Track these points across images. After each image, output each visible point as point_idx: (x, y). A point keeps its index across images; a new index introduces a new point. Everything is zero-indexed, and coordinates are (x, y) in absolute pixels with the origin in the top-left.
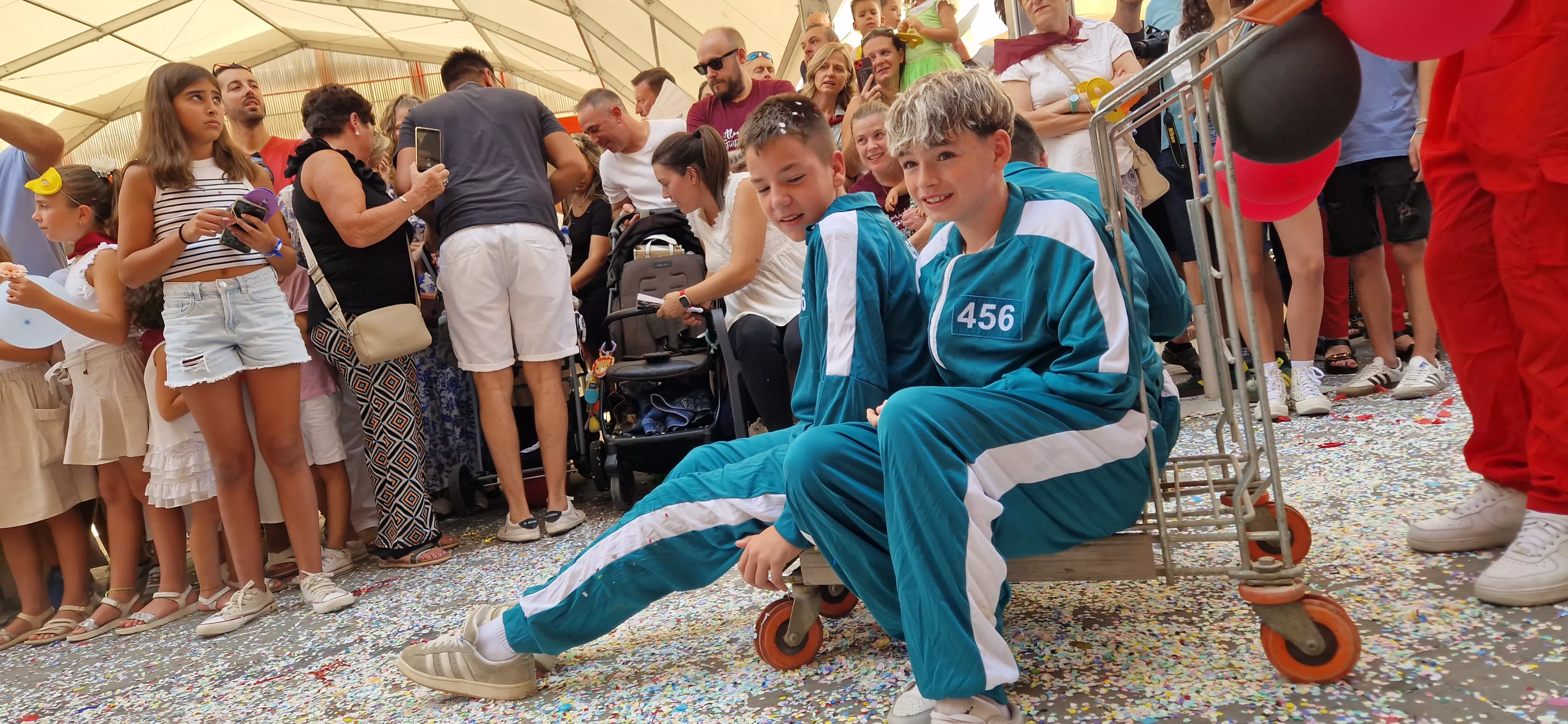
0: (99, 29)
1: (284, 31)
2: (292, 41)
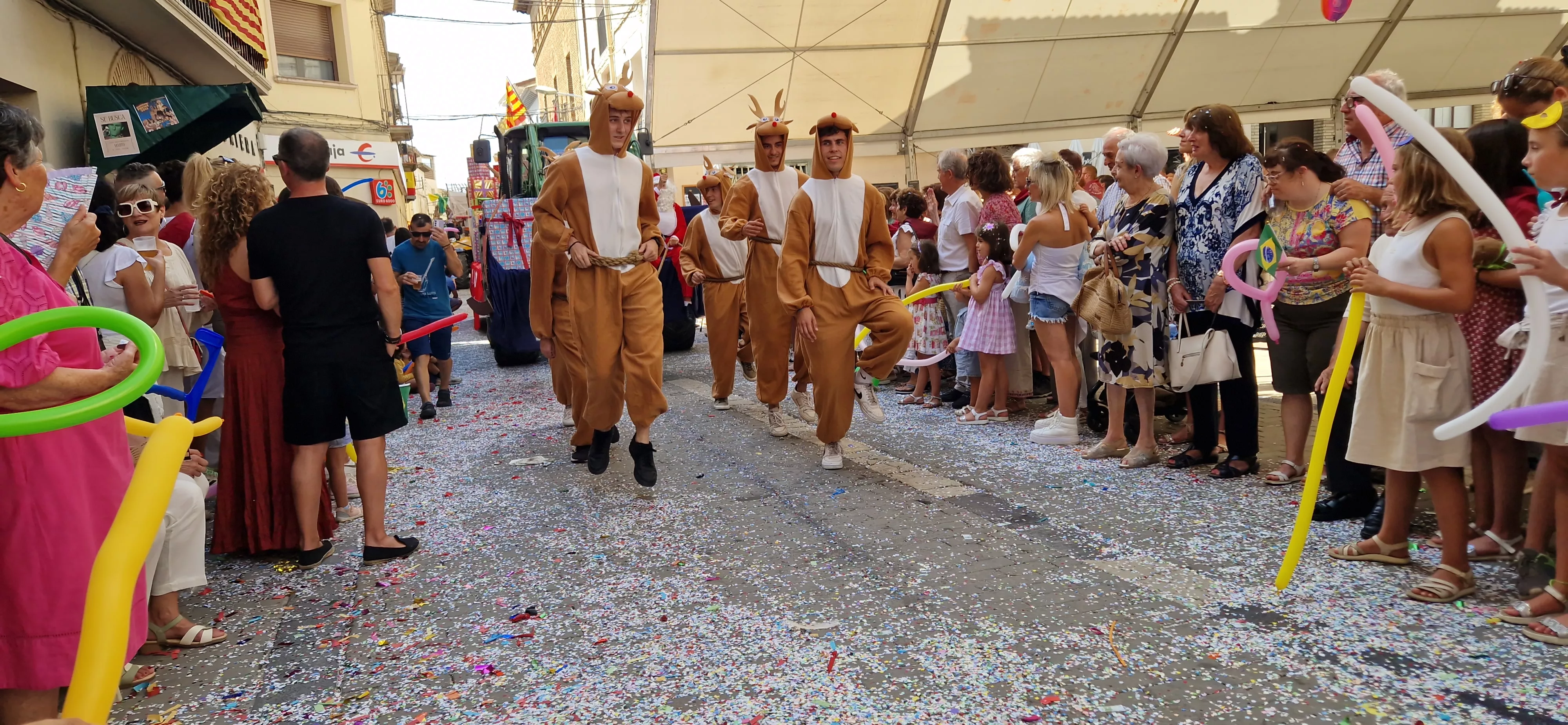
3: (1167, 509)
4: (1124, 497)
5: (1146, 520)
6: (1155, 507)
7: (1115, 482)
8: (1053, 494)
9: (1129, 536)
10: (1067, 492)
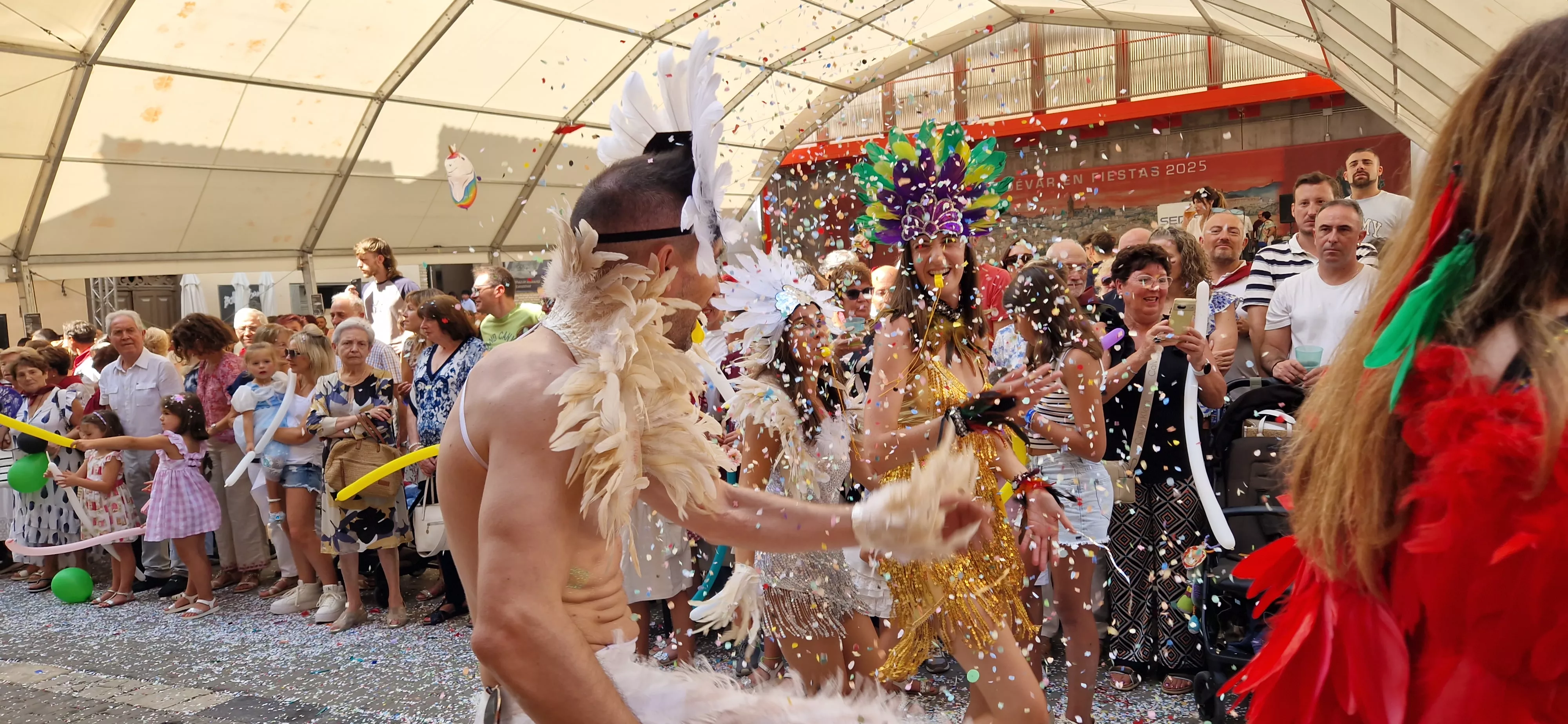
0: (860, 20)
1: (1005, 9)
2: (1010, 16)
3: (441, 670)
4: (396, 667)
5: (426, 686)
6: (430, 670)
7: (382, 653)
8: (323, 680)
9: (415, 706)
10: (336, 674)
